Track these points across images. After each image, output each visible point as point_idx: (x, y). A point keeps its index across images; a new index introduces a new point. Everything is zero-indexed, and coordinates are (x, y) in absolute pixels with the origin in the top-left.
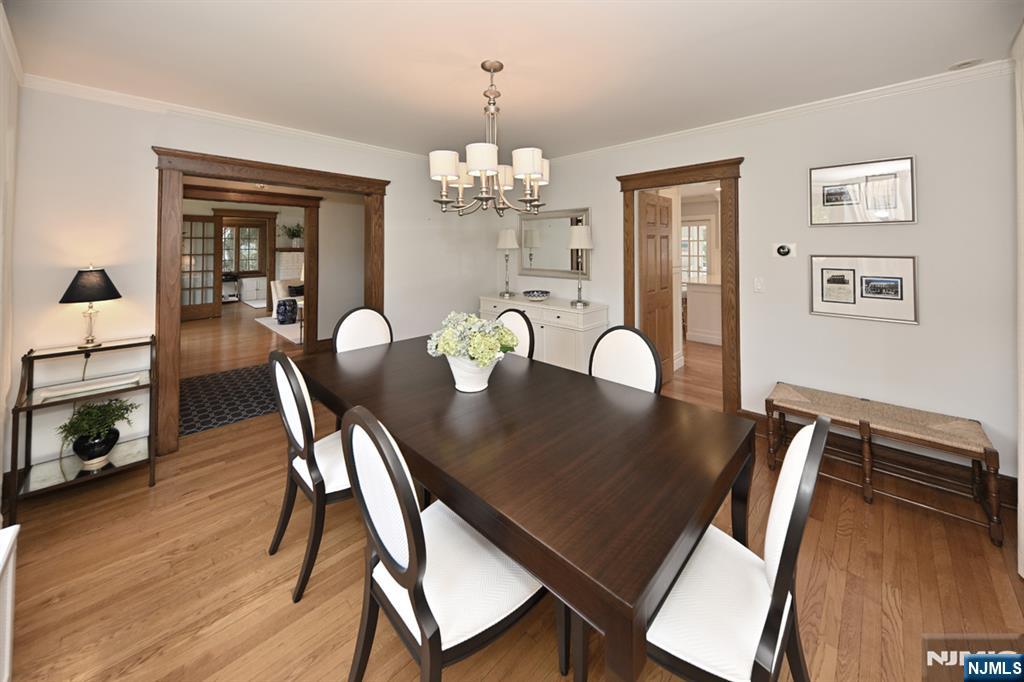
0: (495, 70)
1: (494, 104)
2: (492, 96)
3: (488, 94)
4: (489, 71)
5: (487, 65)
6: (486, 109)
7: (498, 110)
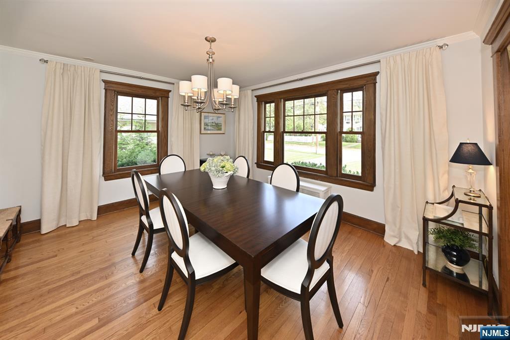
0: (213, 41)
1: (212, 58)
2: (210, 54)
3: (208, 53)
4: (209, 41)
5: (208, 39)
6: (208, 60)
7: (213, 61)
